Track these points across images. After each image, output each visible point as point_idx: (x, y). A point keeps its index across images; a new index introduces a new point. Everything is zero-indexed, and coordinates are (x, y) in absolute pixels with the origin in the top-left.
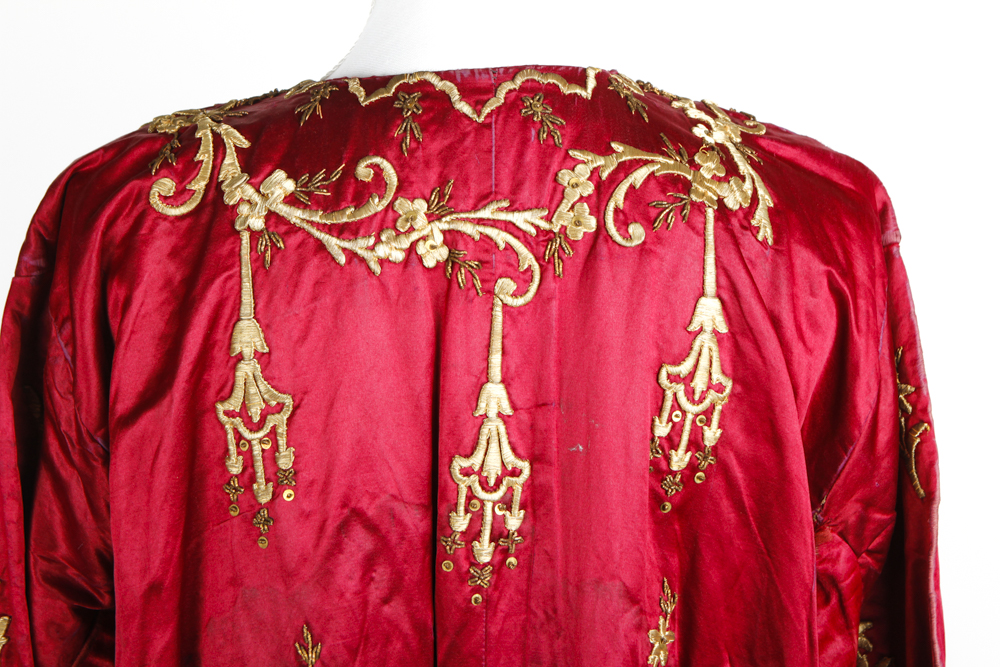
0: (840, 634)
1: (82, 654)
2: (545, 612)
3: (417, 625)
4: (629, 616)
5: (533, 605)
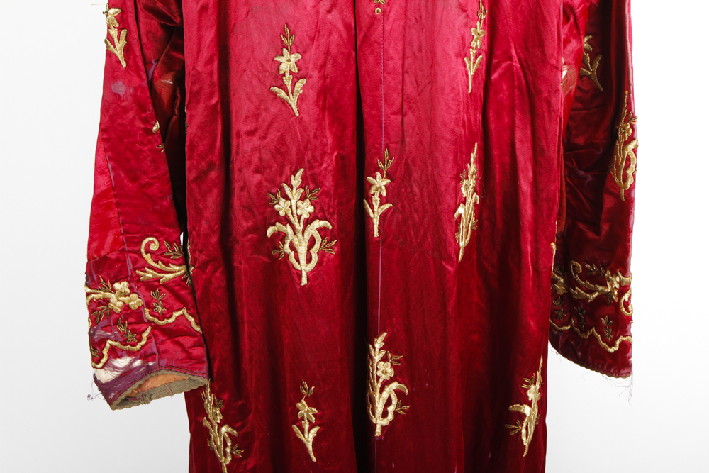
0: (574, 38)
1: (166, 49)
2: (416, 18)
3: (347, 26)
4: (461, 18)
5: (408, 14)
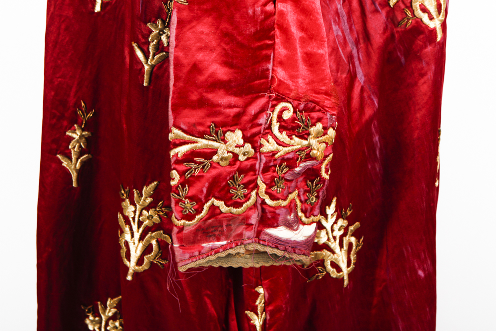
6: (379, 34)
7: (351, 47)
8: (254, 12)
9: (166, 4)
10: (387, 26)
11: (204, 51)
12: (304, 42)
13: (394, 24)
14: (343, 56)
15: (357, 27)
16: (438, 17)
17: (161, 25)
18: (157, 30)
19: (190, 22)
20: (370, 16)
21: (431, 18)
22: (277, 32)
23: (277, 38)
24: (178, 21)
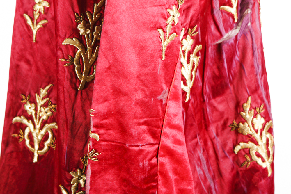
6: (228, 172)
7: (210, 181)
8: (143, 165)
9: (83, 158)
10: (233, 167)
11: (109, 192)
12: (178, 182)
13: (239, 166)
14: (204, 188)
15: (213, 168)
16: (268, 160)
17: (79, 173)
18: (77, 176)
19: (100, 172)
20: (222, 160)
21: (263, 161)
22: (159, 177)
23: (160, 181)
24: (91, 172)
